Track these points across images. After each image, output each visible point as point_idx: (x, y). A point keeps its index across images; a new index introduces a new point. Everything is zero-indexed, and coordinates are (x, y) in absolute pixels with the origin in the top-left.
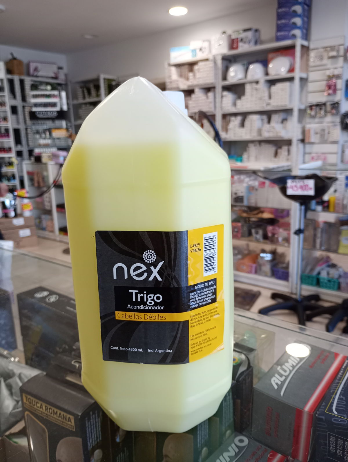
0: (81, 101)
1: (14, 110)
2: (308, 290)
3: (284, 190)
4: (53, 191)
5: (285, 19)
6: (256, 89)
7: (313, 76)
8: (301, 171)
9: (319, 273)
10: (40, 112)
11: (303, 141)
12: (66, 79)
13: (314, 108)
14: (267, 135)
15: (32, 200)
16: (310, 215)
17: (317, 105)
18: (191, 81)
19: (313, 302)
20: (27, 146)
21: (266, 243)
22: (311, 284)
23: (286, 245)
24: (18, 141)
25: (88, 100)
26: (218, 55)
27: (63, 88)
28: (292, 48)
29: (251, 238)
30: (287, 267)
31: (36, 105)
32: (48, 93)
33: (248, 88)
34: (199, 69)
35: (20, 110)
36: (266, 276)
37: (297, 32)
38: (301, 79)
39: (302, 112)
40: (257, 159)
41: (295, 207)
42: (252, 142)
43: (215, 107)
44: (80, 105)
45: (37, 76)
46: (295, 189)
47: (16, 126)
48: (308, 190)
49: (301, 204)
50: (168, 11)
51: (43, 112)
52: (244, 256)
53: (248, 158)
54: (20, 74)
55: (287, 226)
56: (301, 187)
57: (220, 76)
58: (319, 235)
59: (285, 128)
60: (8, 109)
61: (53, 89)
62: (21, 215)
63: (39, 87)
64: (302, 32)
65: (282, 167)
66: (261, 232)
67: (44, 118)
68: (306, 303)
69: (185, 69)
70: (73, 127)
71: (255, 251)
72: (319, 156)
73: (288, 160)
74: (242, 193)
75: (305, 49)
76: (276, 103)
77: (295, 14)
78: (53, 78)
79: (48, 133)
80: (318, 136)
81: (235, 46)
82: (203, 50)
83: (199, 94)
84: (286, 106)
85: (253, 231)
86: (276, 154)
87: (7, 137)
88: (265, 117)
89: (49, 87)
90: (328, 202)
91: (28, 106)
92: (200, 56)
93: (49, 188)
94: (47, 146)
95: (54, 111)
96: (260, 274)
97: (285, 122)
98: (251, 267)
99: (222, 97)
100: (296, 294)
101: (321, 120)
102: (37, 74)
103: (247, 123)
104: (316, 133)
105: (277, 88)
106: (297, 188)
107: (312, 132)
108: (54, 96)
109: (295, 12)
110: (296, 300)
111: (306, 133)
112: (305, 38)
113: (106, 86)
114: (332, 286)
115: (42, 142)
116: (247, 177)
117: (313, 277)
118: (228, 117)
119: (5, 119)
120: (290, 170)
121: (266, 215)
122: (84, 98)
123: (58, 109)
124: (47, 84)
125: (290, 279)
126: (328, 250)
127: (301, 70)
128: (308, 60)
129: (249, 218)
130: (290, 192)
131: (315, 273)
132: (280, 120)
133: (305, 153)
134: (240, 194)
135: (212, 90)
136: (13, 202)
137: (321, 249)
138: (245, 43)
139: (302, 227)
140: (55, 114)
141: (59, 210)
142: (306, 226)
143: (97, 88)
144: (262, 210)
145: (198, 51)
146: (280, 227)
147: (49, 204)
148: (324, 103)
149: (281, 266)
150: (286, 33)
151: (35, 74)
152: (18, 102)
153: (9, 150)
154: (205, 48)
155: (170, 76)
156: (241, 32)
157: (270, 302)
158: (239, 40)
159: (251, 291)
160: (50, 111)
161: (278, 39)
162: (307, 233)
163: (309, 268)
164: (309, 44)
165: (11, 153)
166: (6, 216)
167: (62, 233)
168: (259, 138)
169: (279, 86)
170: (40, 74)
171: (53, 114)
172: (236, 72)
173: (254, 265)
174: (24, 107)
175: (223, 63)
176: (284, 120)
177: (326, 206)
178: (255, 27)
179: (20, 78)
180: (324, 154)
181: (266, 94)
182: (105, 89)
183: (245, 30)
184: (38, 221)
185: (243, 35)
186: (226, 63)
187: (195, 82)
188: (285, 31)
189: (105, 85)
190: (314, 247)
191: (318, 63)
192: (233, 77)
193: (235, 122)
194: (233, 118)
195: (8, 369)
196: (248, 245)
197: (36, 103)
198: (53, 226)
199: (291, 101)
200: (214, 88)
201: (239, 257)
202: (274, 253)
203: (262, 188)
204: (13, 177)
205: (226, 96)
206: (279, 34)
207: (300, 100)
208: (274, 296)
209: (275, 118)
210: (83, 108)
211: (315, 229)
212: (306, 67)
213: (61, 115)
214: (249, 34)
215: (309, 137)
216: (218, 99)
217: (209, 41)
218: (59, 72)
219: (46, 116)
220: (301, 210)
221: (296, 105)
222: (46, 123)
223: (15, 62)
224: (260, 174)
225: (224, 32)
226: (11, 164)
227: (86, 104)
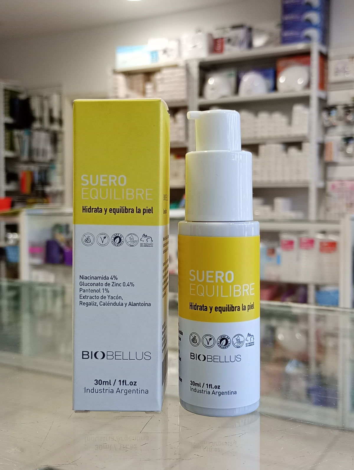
18: (149, 95)
26: (192, 60)
28: (307, 54)
34: (162, 80)
38: (319, 100)
43: (187, 136)
57: (196, 89)
69: (139, 80)
81: (218, 49)
82: (169, 52)
92: (163, 60)
109: (308, 4)
112: (323, 42)
135: (182, 111)
138: (234, 45)
145: (160, 54)
150: (297, 33)
154: (172, 50)
155: (115, 89)
156: (228, 29)
158: (225, 40)
161: (285, 41)
164: (328, 51)
178: (248, 23)
182: (5, 106)
183: (235, 27)
185: (232, 34)
186: (203, 72)
188: (295, 30)
200: (185, 107)
206: (287, 34)
214: (241, 33)
217: (179, 40)
221: (313, 137)
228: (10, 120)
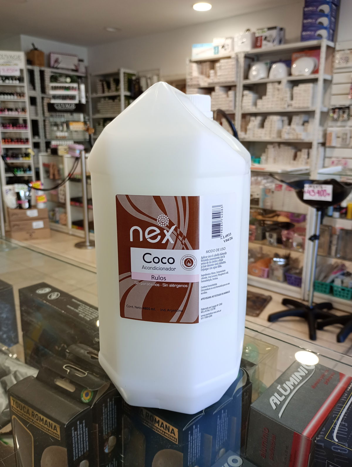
0: (100, 94)
1: (33, 101)
2: (320, 298)
3: (300, 195)
4: (67, 184)
5: (311, 18)
6: (278, 90)
7: (337, 78)
8: (319, 175)
9: (333, 281)
10: (58, 104)
11: (323, 144)
12: (87, 72)
13: (337, 110)
14: (286, 137)
15: (47, 192)
16: (326, 221)
17: (340, 109)
18: (211, 78)
19: (325, 310)
20: (44, 138)
21: (280, 248)
22: (325, 292)
23: (301, 250)
24: (35, 132)
25: (107, 94)
26: (240, 53)
27: (83, 81)
28: (317, 48)
29: (265, 241)
30: (300, 273)
31: (55, 97)
32: (67, 85)
33: (270, 87)
34: (220, 67)
35: (39, 101)
36: (278, 281)
37: (324, 33)
38: (325, 81)
39: (324, 115)
40: (275, 161)
41: (312, 213)
42: (272, 143)
43: (235, 106)
44: (100, 98)
45: (57, 68)
46: (313, 194)
47: (34, 118)
48: (325, 196)
49: (318, 210)
50: (192, 6)
51: (62, 105)
52: (257, 259)
53: (267, 160)
54: (41, 65)
55: (302, 231)
56: (319, 192)
57: (242, 75)
58: (335, 242)
59: (305, 130)
60: (27, 99)
61: (72, 81)
62: (35, 207)
63: (59, 79)
64: (329, 32)
65: (301, 170)
66: (275, 236)
67: (62, 110)
68: (317, 311)
69: (207, 65)
70: (91, 120)
71: (268, 255)
72: (339, 161)
73: (307, 163)
74: (258, 195)
75: (331, 50)
76: (297, 104)
77: (322, 14)
78: (73, 70)
79: (65, 126)
80: (340, 140)
81: (258, 45)
82: (226, 47)
83: (219, 91)
84: (308, 108)
85: (267, 234)
86: (295, 157)
87: (24, 128)
88: (285, 119)
89: (68, 80)
90: (346, 208)
91: (46, 98)
92: (222, 53)
93: (64, 181)
94: (63, 138)
95: (72, 104)
96: (272, 279)
97: (306, 124)
98: (264, 270)
99: (243, 96)
100: (308, 301)
101: (343, 124)
102: (57, 66)
103: (267, 124)
104: (338, 137)
105: (300, 89)
106: (314, 193)
107: (334, 136)
108: (73, 89)
109: (322, 11)
110: (307, 307)
111: (328, 136)
112: (331, 38)
113: (126, 80)
114: (345, 295)
115: (59, 134)
116: (264, 179)
117: (326, 285)
118: (248, 117)
119: (24, 110)
120: (308, 174)
121: (282, 219)
122: (103, 92)
123: (76, 101)
124: (67, 76)
125: (303, 285)
126: (344, 258)
127: (325, 72)
128: (333, 62)
129: (264, 221)
130: (306, 197)
131: (329, 280)
132: (301, 122)
133: (325, 157)
134: (256, 196)
135: (233, 88)
136: (27, 194)
137: (336, 257)
138: (269, 41)
139: (318, 234)
140: (73, 106)
141: (73, 203)
142: (322, 231)
143: (117, 82)
144: (278, 213)
145: (220, 48)
146: (295, 232)
147: (63, 197)
148: (347, 106)
149: (294, 271)
150: (313, 33)
151: (56, 66)
152: (37, 93)
153: (27, 141)
154: (228, 45)
155: (191, 73)
156: (266, 30)
157: (281, 308)
158: (263, 38)
159: (262, 295)
160: (68, 104)
161: (303, 39)
162: (322, 239)
163: (323, 275)
164: (335, 45)
165: (28, 144)
166: (20, 207)
167: (75, 227)
168: (278, 140)
169: (302, 87)
170: (60, 66)
171: (72, 107)
172: (258, 71)
173: (267, 269)
174: (43, 98)
175: (245, 61)
176: (305, 123)
177: (344, 213)
178: (280, 25)
179: (40, 69)
180: (344, 158)
181: (288, 95)
182: (125, 84)
183: (270, 29)
184: (51, 213)
185: (267, 33)
186: (248, 61)
187: (216, 80)
188: (311, 31)
189: (124, 79)
190: (329, 253)
191: (344, 65)
192: (255, 76)
193: (255, 122)
194: (253, 118)
195: (5, 366)
196: (261, 249)
197: (55, 95)
198: (66, 220)
199: (313, 103)
200: (235, 86)
201: (252, 260)
202: (287, 258)
203: (278, 190)
204: (30, 168)
205: (247, 95)
206: (304, 33)
207: (323, 102)
208: (286, 302)
209: (296, 120)
210: (102, 102)
211: (331, 236)
212: (331, 69)
213: (80, 108)
214: (274, 33)
215: (330, 140)
216: (239, 98)
217: (232, 38)
218: (79, 64)
219: (64, 108)
220: (317, 215)
221: (318, 108)
222: (64, 116)
223: (36, 52)
224: (277, 177)
225: (248, 30)
226: (27, 155)
227: (105, 98)
228: (128, 94)
